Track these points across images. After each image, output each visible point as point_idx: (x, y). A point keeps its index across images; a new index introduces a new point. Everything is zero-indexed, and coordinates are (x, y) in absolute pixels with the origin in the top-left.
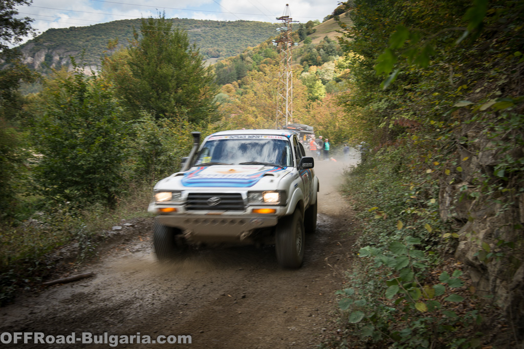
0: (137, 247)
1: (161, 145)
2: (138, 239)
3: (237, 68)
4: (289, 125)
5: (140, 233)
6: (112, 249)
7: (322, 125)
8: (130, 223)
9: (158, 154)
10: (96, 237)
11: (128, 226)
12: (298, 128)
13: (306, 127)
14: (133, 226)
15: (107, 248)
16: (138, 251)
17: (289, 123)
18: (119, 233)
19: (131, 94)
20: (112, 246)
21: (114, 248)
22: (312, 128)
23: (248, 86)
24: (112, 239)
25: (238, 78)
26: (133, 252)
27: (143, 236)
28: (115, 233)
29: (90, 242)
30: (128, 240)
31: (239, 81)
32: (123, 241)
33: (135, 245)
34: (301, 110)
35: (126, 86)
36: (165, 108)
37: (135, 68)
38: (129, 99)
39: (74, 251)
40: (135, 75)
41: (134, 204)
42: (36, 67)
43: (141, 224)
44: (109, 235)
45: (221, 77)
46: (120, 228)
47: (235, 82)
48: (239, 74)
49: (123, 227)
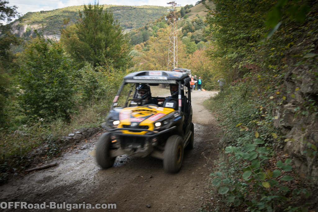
0: (84, 147)
1: (98, 83)
2: (85, 141)
3: (143, 35)
4: (175, 69)
5: (86, 137)
6: (68, 148)
7: (195, 69)
8: (80, 131)
9: (95, 88)
10: (59, 140)
11: (78, 133)
12: (181, 71)
13: (186, 70)
14: (81, 133)
15: (65, 147)
16: (84, 149)
17: (176, 68)
18: (72, 138)
19: (79, 51)
20: (68, 146)
21: (70, 147)
22: (190, 70)
23: (150, 46)
24: (68, 141)
25: (144, 41)
26: (82, 150)
27: (87, 139)
28: (70, 138)
29: (55, 144)
30: (78, 142)
31: (145, 42)
32: (75, 143)
33: (83, 145)
34: (182, 59)
35: (75, 47)
36: (99, 59)
37: (81, 35)
38: (78, 55)
39: (45, 150)
40: (81, 39)
41: (82, 120)
42: (21, 36)
43: (86, 132)
44: (67, 139)
45: (134, 40)
46: (73, 135)
47: (142, 44)
48: (145, 38)
49: (75, 134)
